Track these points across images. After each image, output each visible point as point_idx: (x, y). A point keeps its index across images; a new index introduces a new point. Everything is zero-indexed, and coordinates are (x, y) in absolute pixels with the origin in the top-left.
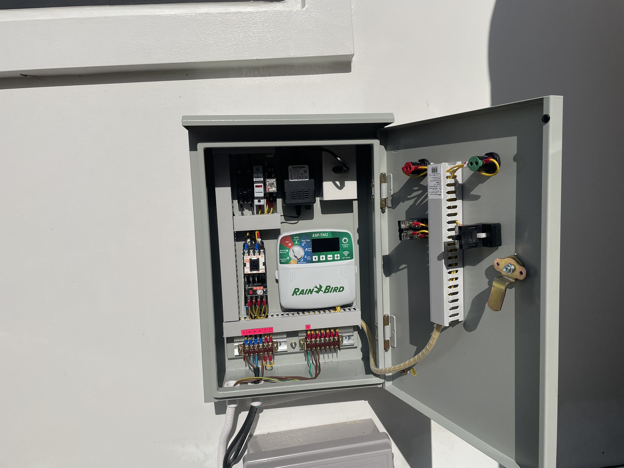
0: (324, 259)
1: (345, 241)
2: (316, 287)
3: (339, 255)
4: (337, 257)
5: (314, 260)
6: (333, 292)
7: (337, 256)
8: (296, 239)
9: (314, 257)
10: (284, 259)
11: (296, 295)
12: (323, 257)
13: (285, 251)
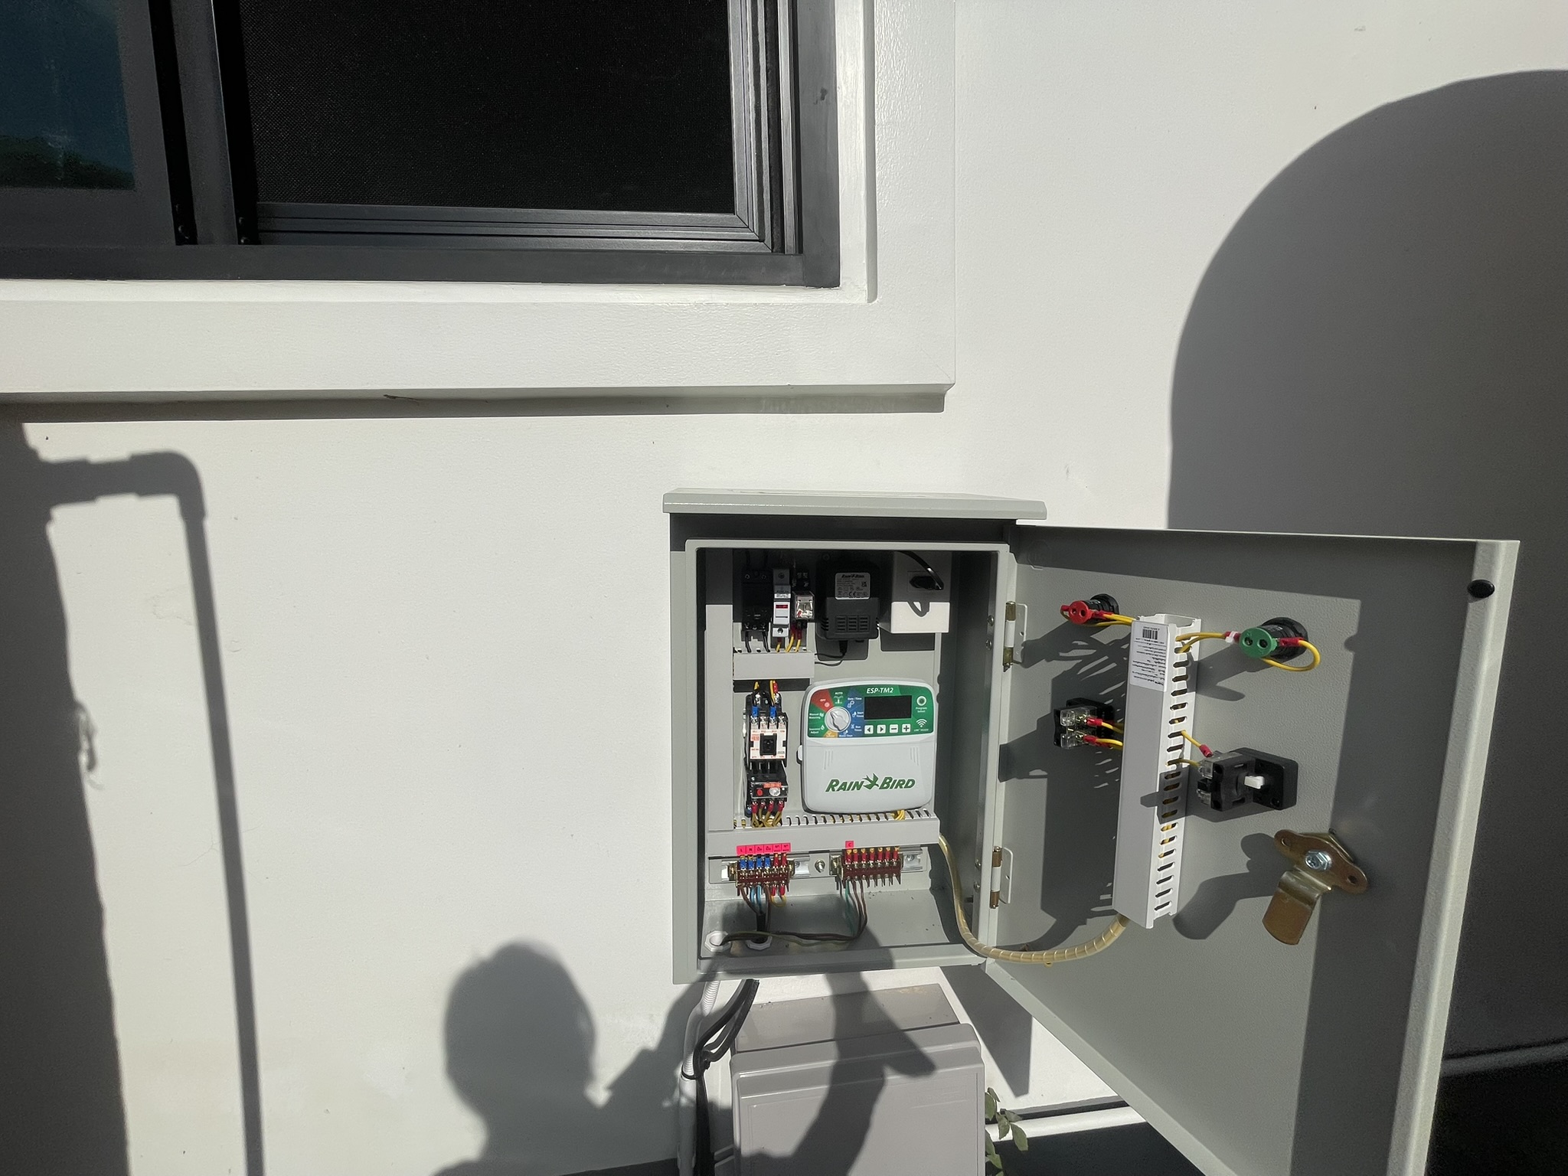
0: (884, 732)
1: (922, 701)
2: (868, 779)
3: (909, 726)
4: (906, 728)
5: (866, 732)
6: (896, 787)
7: (907, 726)
8: (839, 695)
9: (867, 727)
10: (816, 729)
11: (833, 790)
12: (881, 728)
13: (819, 716)
